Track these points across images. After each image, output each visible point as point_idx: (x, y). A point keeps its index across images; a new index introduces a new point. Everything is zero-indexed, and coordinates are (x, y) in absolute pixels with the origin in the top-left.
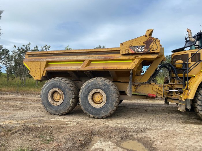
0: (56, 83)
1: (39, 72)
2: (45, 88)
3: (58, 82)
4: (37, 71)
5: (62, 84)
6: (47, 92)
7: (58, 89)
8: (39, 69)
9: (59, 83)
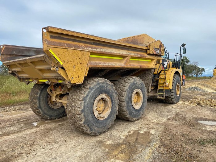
0: (103, 86)
1: (80, 69)
2: (89, 96)
3: (104, 85)
4: (77, 68)
5: (109, 87)
6: (92, 102)
7: (104, 95)
8: (79, 64)
9: (106, 85)
